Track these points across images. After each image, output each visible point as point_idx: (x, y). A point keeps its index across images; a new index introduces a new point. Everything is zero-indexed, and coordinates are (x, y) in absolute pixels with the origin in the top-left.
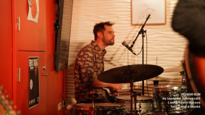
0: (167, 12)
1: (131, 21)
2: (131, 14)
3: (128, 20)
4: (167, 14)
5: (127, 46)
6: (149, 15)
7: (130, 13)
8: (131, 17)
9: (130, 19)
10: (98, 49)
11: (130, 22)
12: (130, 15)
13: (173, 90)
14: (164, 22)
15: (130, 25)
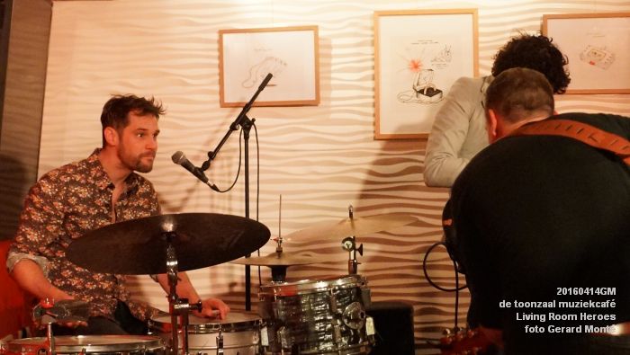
0: (321, 69)
1: (222, 93)
2: (221, 74)
3: (211, 92)
4: (321, 75)
5: (187, 165)
6: (270, 76)
7: (217, 71)
8: (221, 82)
9: (217, 88)
10: (99, 174)
11: (217, 97)
12: (218, 78)
13: (314, 293)
14: (312, 97)
15: (218, 105)
